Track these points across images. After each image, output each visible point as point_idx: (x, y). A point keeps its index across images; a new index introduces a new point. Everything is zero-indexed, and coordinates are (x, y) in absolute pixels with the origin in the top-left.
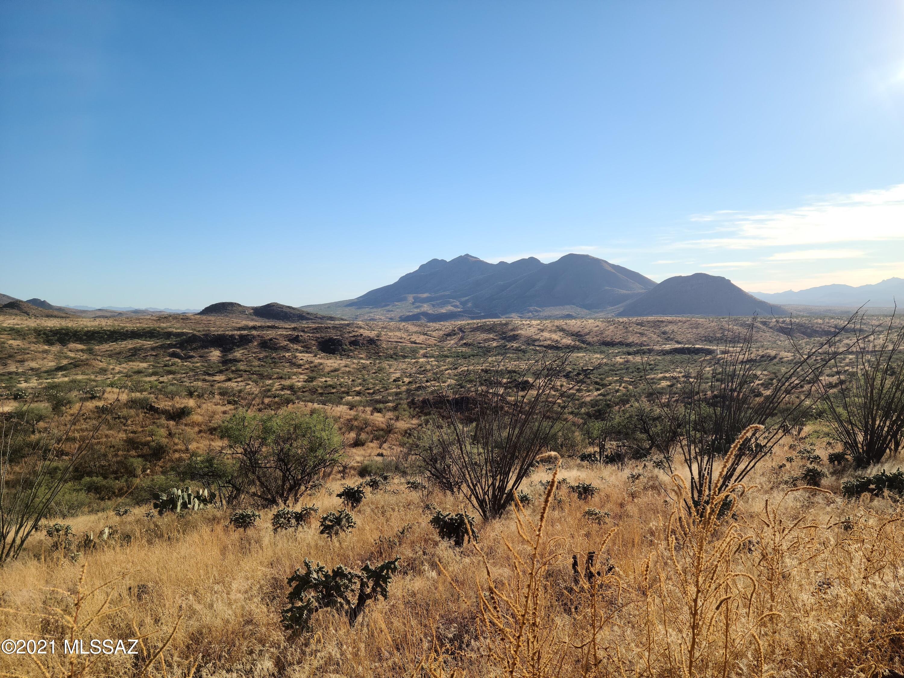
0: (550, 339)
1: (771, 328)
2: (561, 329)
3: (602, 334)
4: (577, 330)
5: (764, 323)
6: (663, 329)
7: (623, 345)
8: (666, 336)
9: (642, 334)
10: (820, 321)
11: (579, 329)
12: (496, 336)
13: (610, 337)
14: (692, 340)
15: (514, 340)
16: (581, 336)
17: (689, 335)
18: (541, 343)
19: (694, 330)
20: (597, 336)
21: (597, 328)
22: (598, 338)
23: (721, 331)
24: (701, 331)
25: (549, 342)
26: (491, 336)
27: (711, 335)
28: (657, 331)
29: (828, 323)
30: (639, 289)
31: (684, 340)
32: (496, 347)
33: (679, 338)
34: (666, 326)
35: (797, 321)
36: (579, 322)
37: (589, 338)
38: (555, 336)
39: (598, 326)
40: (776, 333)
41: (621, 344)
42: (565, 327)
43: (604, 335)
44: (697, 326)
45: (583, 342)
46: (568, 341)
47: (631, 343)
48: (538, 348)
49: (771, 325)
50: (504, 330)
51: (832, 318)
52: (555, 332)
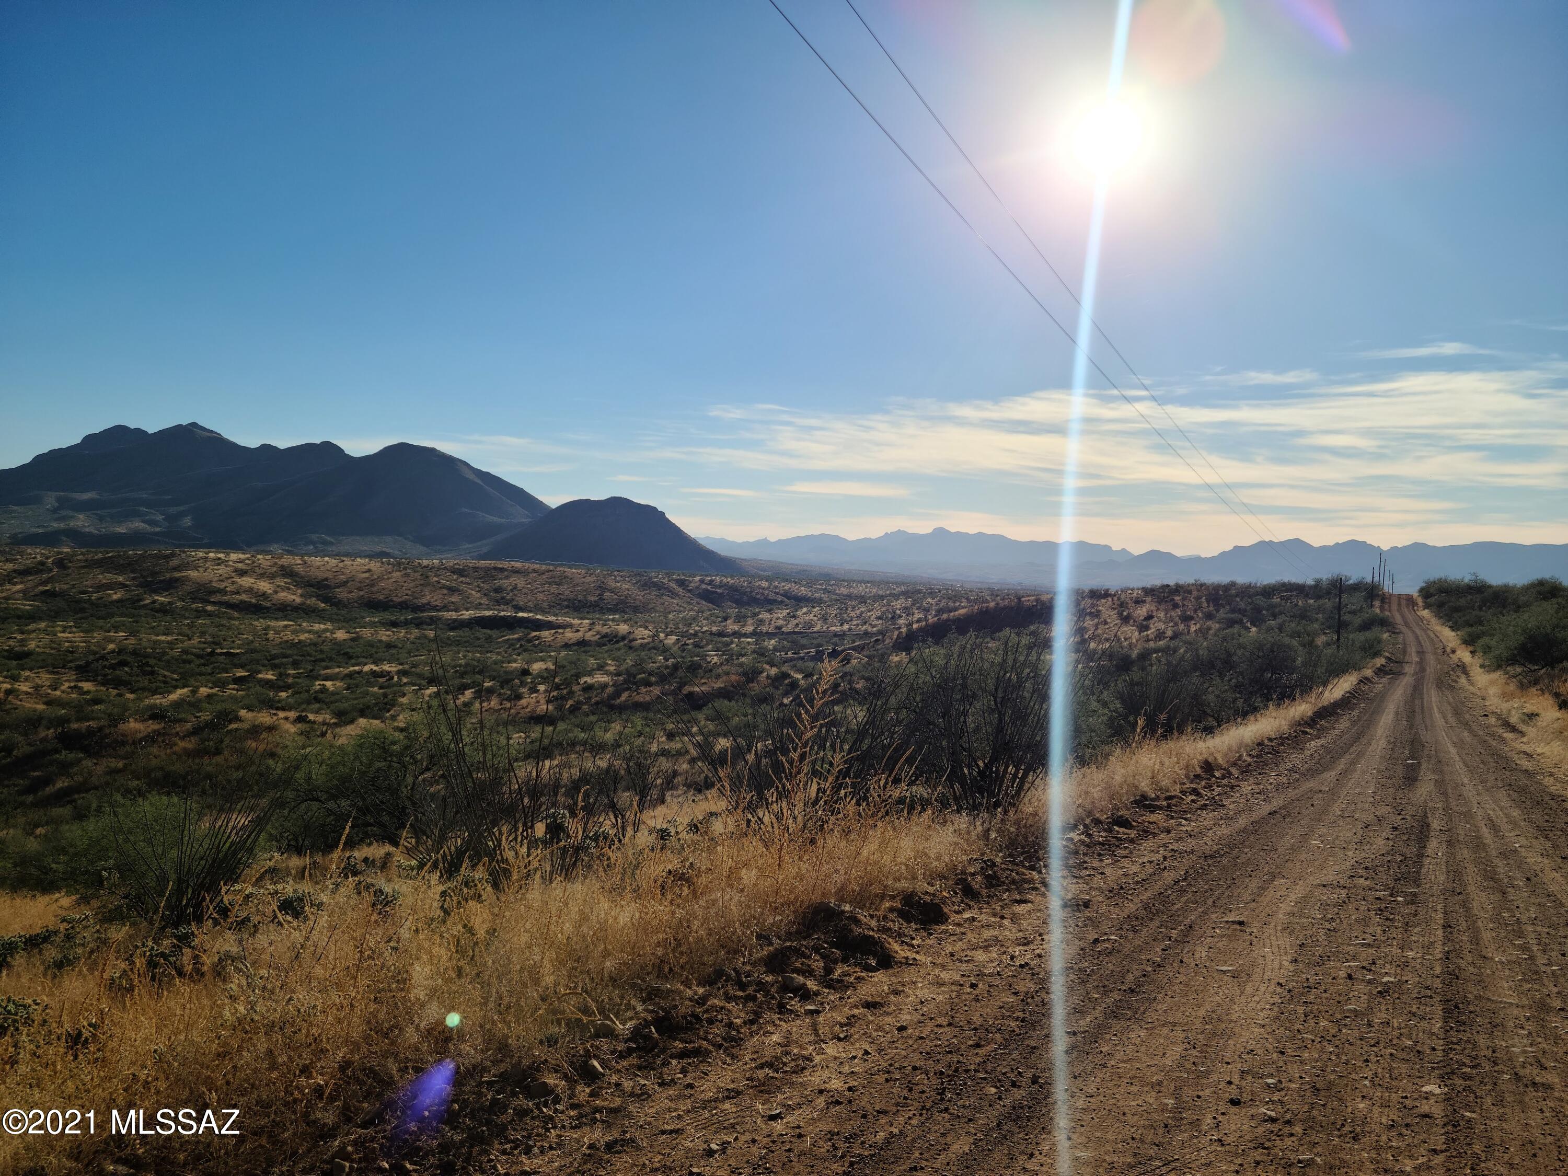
0: (250, 590)
1: (690, 591)
2: (287, 572)
3: (373, 585)
4: (320, 575)
5: (681, 583)
6: (498, 583)
7: (407, 608)
8: (498, 596)
9: (452, 590)
10: (765, 584)
11: (329, 575)
12: (134, 579)
13: (385, 592)
14: (545, 605)
15: (166, 590)
16: (328, 587)
17: (541, 597)
18: (226, 598)
19: (554, 588)
20: (360, 589)
21: (367, 575)
22: (361, 593)
23: (598, 592)
24: (565, 590)
25: (244, 597)
26: (121, 579)
27: (580, 597)
28: (486, 586)
29: (776, 587)
30: (521, 517)
31: (530, 604)
32: (118, 601)
33: (521, 600)
34: (507, 577)
35: (732, 581)
36: (333, 562)
37: (342, 594)
38: (264, 586)
39: (369, 571)
40: (696, 600)
41: (404, 606)
42: (299, 569)
43: (375, 589)
44: (559, 581)
45: (325, 600)
46: (293, 597)
47: (424, 605)
48: (209, 608)
49: (692, 586)
50: (157, 569)
51: (787, 580)
52: (272, 577)
